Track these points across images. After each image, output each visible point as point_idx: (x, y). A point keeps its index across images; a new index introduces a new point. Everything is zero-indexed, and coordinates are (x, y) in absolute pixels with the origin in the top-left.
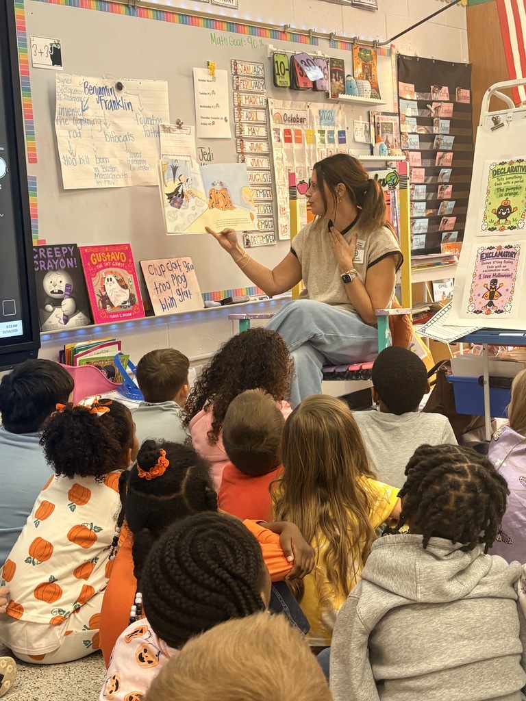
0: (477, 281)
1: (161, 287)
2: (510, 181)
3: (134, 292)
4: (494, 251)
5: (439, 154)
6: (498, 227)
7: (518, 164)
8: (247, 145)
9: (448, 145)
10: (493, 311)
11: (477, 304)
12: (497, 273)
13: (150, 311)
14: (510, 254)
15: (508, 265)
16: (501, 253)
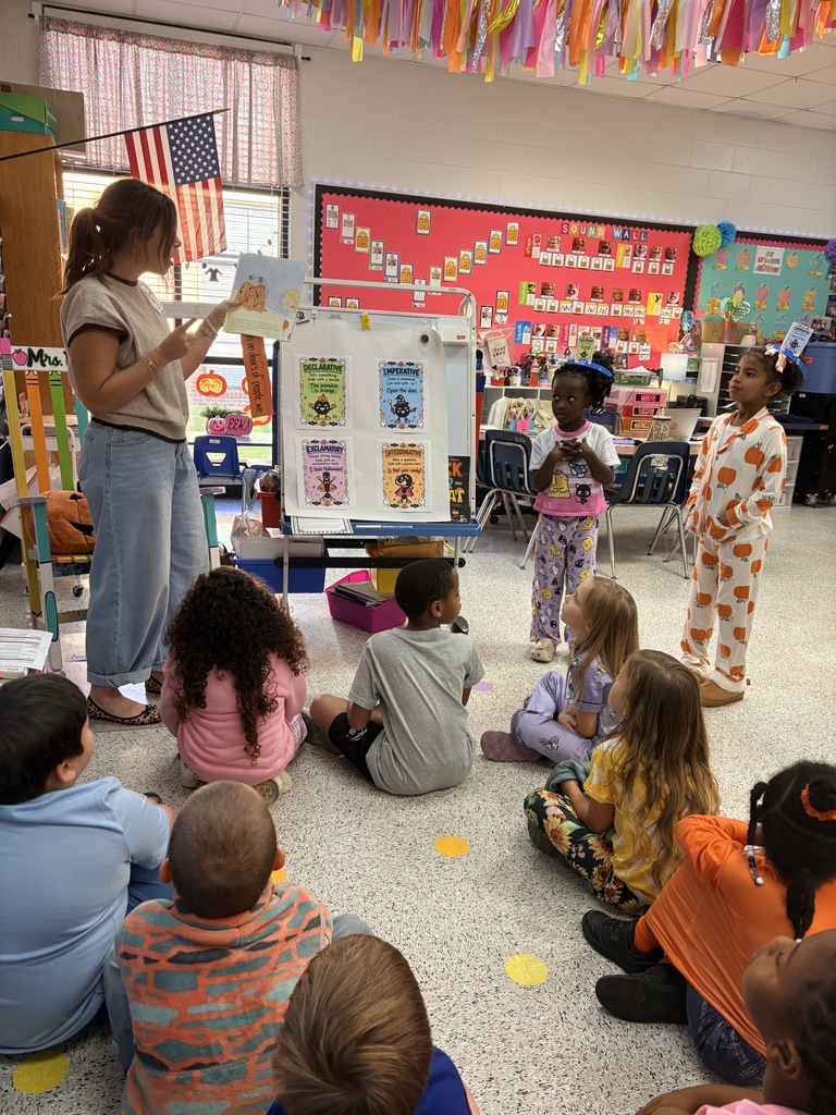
0: (309, 473)
2: (325, 378)
4: (320, 445)
6: (319, 422)
7: (330, 363)
10: (332, 502)
11: (314, 494)
12: (328, 466)
14: (336, 449)
15: (337, 460)
16: (326, 448)
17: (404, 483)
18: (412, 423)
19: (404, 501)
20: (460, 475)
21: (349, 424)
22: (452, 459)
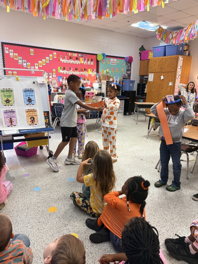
0: (6, 119)
2: (8, 94)
4: (8, 111)
6: (7, 105)
10: (13, 126)
11: (8, 125)
14: (13, 112)
15: (13, 114)
16: (10, 112)
17: (32, 119)
18: (33, 104)
19: (33, 123)
20: (47, 116)
21: (16, 105)
22: (44, 112)
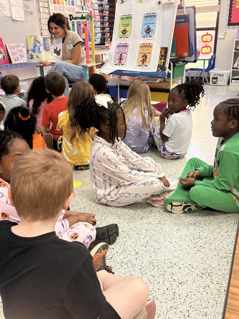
0: (116, 55)
1: (14, 54)
2: (126, 21)
3: (4, 55)
4: (121, 45)
5: (104, 11)
6: (122, 37)
7: (129, 16)
8: (41, 3)
9: (107, 8)
10: (121, 64)
11: (116, 62)
12: (122, 52)
13: (10, 62)
14: (126, 46)
15: (125, 49)
16: (123, 46)
17: (144, 57)
18: (151, 36)
19: (143, 64)
20: (164, 54)
22: (162, 48)
